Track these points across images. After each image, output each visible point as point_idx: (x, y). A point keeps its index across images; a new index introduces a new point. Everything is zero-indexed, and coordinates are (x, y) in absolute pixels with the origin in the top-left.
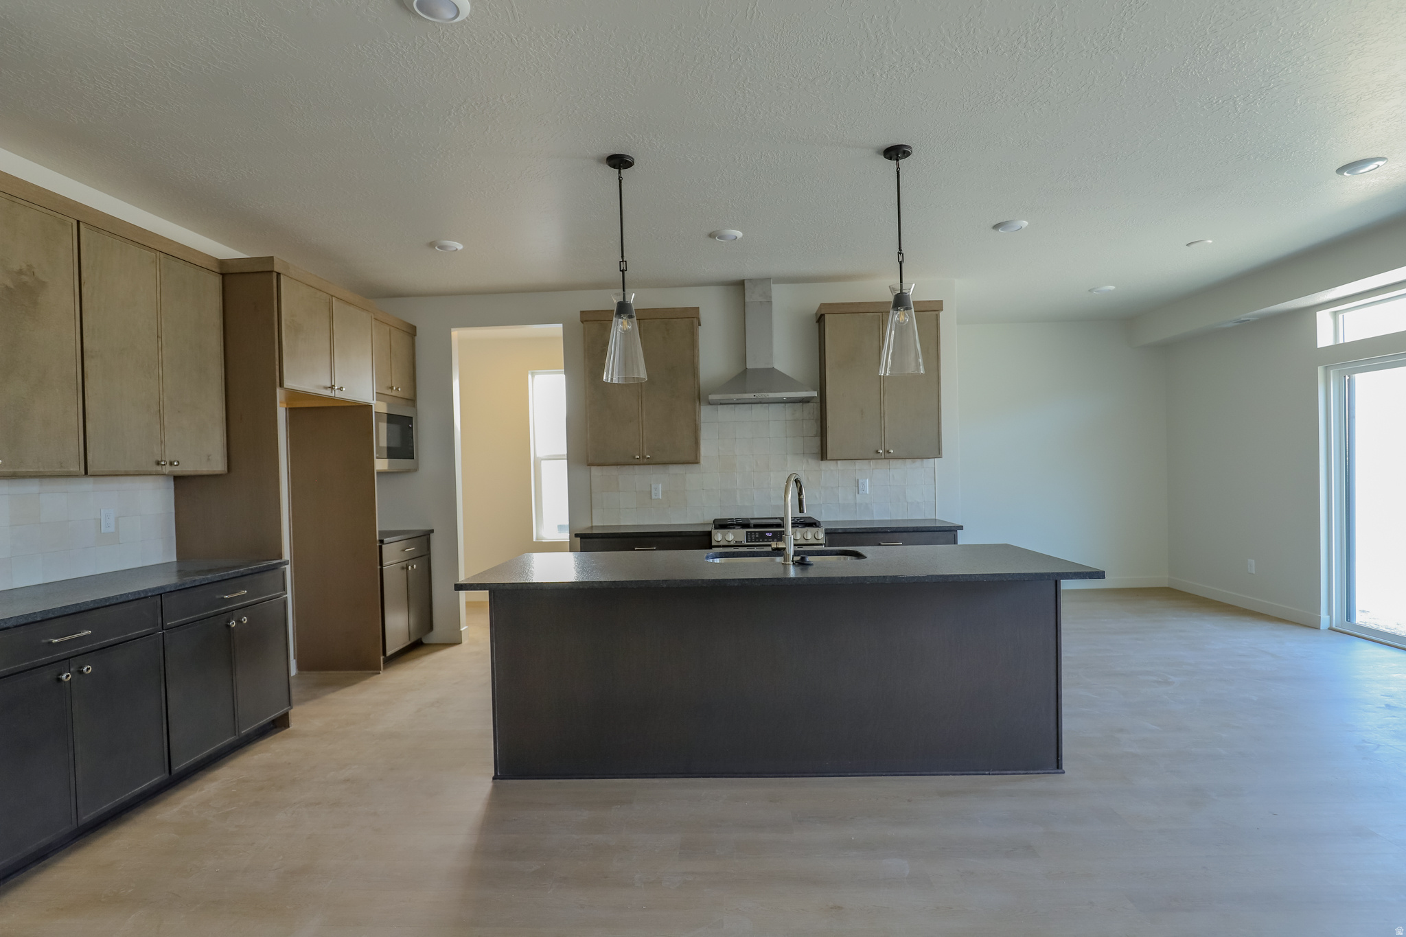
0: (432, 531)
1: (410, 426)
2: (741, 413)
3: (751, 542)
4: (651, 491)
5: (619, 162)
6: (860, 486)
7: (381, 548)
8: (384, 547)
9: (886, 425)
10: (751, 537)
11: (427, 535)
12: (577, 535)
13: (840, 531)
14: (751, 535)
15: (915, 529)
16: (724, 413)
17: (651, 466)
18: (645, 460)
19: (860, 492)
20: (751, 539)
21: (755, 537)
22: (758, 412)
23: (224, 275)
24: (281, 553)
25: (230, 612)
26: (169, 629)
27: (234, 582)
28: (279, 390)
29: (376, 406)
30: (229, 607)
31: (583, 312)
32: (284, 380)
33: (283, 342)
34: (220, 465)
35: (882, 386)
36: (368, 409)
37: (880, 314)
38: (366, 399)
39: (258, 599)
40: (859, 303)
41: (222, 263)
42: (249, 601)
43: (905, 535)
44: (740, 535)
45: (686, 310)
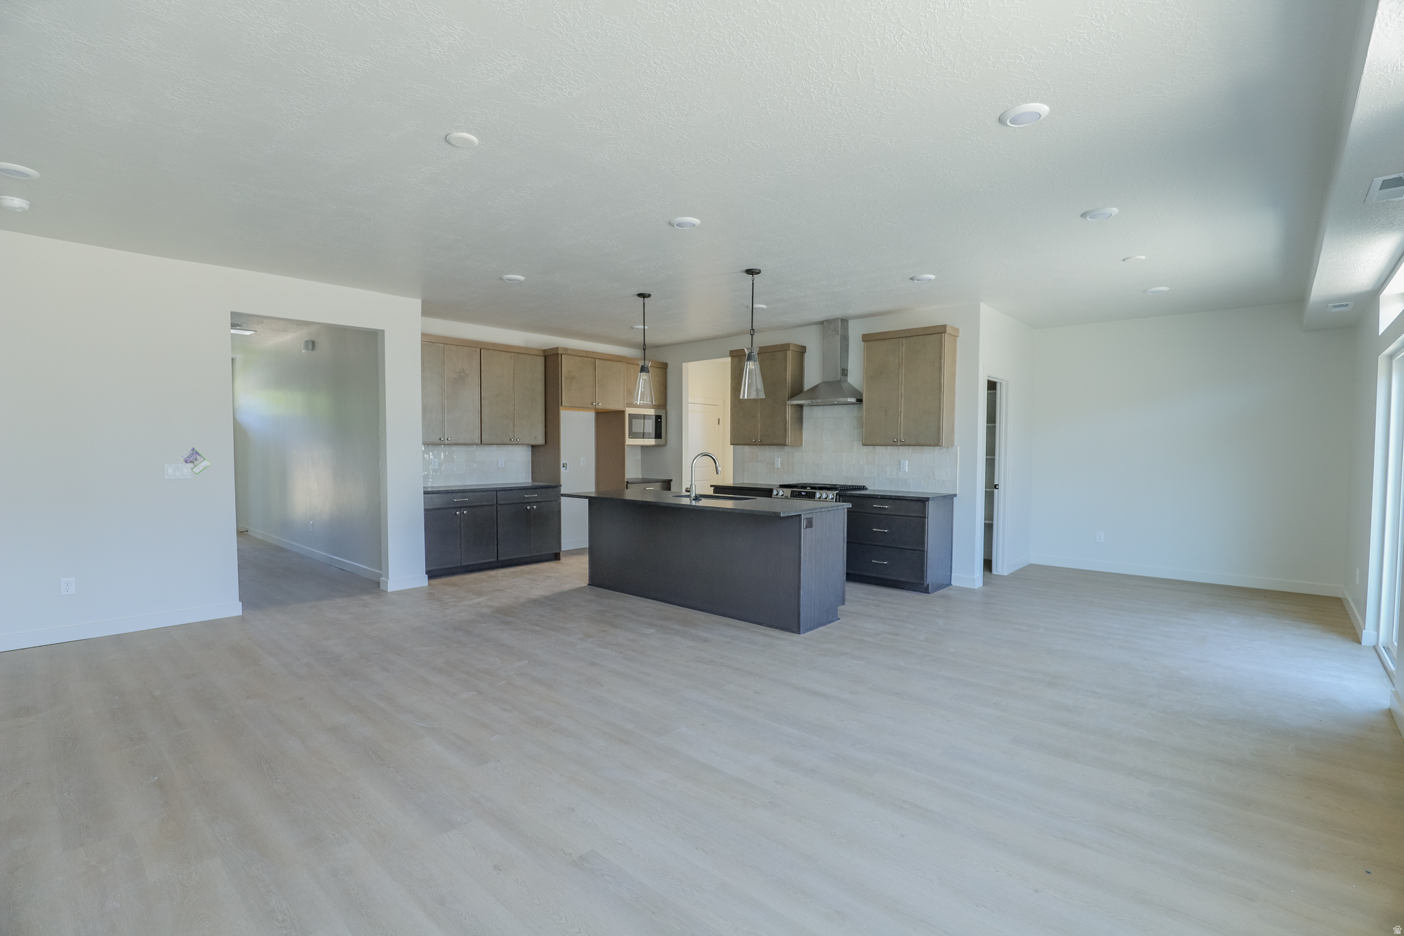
0: (672, 480)
1: (659, 420)
4: (774, 463)
6: (902, 466)
7: (627, 483)
8: (629, 484)
9: (902, 421)
11: (669, 481)
12: (711, 486)
14: (793, 493)
16: (817, 412)
18: (759, 442)
19: (901, 470)
20: (793, 496)
21: (795, 494)
23: (545, 357)
24: (559, 482)
25: (529, 503)
26: (500, 504)
27: (531, 490)
28: (561, 407)
29: (629, 411)
30: (528, 501)
31: (731, 351)
32: (563, 402)
33: (563, 386)
34: (540, 440)
35: (900, 392)
36: (623, 412)
37: (901, 339)
38: (618, 407)
39: (545, 500)
40: (887, 332)
41: (545, 351)
42: (539, 500)
43: (891, 501)
44: (788, 492)
45: (783, 345)
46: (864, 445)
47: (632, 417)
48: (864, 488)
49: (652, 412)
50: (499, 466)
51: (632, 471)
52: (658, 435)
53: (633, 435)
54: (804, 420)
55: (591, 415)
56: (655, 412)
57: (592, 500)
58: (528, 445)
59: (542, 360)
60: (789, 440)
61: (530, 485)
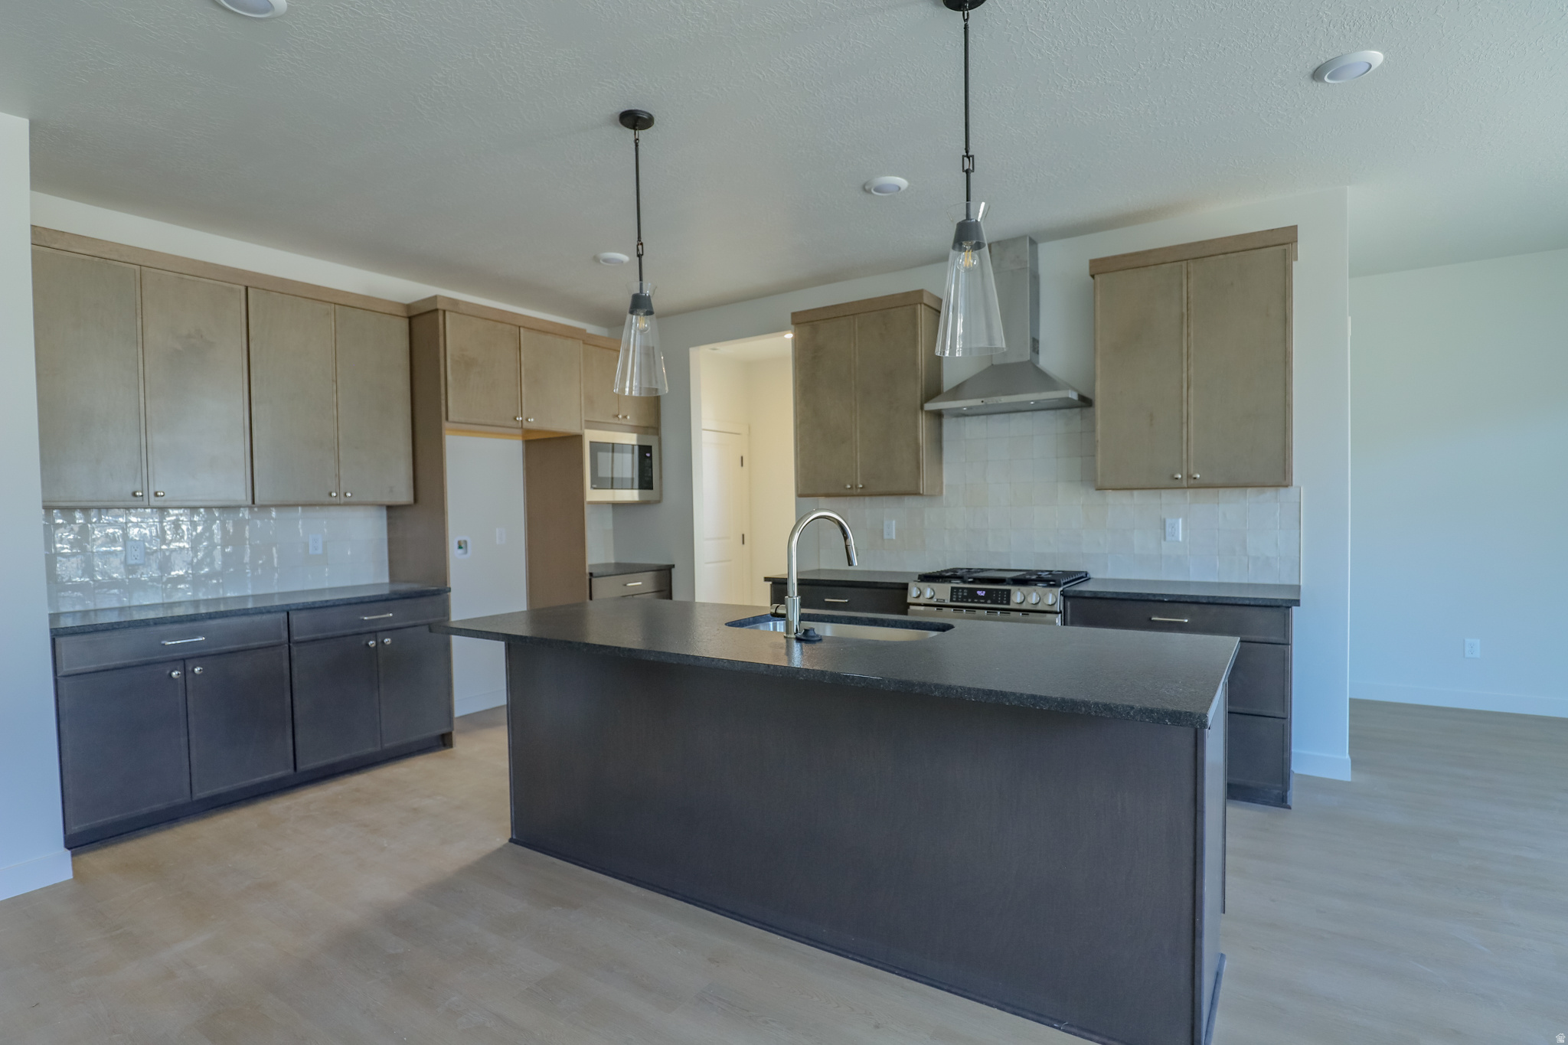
0: (673, 566)
1: (648, 455)
2: (997, 426)
3: (957, 601)
4: (883, 530)
5: (634, 120)
6: (1168, 530)
7: (590, 580)
8: (593, 580)
9: (1192, 435)
10: (957, 595)
11: (669, 569)
12: (767, 579)
13: (1087, 595)
14: (957, 592)
15: (1211, 600)
16: (973, 428)
17: (867, 499)
18: (859, 490)
19: (1168, 538)
20: (957, 598)
21: (963, 595)
22: (1020, 424)
23: (411, 319)
24: (445, 581)
25: (374, 633)
26: (298, 643)
27: (376, 605)
28: (446, 425)
29: (591, 436)
30: (373, 628)
31: (794, 314)
32: (450, 414)
33: (450, 378)
34: (404, 496)
35: (1185, 375)
36: (578, 439)
37: (1184, 264)
38: (572, 428)
39: (411, 623)
40: (1150, 251)
41: (408, 307)
42: (397, 625)
43: (1194, 608)
44: (942, 592)
45: (907, 295)
46: (1097, 489)
47: (596, 447)
48: (1084, 577)
49: (631, 439)
50: (311, 551)
51: (599, 551)
52: (645, 481)
53: (599, 483)
54: (945, 445)
55: (514, 448)
56: (638, 440)
57: (513, 644)
58: (381, 505)
59: (405, 323)
60: (925, 484)
61: (385, 591)
